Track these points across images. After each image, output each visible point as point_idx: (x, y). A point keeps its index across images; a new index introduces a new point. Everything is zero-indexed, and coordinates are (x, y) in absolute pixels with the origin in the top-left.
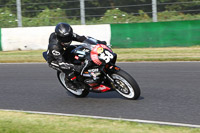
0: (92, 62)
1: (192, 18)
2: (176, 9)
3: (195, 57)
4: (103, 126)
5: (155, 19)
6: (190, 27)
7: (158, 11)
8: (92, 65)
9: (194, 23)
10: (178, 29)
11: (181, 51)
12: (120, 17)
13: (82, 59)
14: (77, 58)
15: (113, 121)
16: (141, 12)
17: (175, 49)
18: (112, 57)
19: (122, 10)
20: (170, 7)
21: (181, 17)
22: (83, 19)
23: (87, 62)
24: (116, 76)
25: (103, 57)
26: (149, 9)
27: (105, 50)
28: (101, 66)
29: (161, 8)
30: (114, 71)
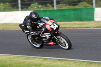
0: (47, 29)
1: (73, 7)
2: (65, 3)
3: (75, 26)
4: (30, 61)
5: (55, 8)
6: (72, 12)
7: (57, 4)
8: (47, 31)
9: (74, 10)
10: (67, 13)
11: (68, 24)
12: (38, 7)
13: (41, 28)
14: (38, 27)
15: (35, 58)
16: (48, 5)
17: (65, 22)
18: (57, 27)
19: (39, 4)
20: (63, 2)
21: (67, 7)
22: (20, 8)
23: (43, 29)
24: (59, 37)
25: (52, 26)
26: (52, 3)
27: (53, 23)
28: (52, 31)
29: (58, 3)
30: (58, 34)
